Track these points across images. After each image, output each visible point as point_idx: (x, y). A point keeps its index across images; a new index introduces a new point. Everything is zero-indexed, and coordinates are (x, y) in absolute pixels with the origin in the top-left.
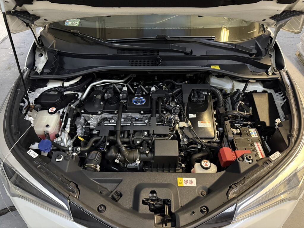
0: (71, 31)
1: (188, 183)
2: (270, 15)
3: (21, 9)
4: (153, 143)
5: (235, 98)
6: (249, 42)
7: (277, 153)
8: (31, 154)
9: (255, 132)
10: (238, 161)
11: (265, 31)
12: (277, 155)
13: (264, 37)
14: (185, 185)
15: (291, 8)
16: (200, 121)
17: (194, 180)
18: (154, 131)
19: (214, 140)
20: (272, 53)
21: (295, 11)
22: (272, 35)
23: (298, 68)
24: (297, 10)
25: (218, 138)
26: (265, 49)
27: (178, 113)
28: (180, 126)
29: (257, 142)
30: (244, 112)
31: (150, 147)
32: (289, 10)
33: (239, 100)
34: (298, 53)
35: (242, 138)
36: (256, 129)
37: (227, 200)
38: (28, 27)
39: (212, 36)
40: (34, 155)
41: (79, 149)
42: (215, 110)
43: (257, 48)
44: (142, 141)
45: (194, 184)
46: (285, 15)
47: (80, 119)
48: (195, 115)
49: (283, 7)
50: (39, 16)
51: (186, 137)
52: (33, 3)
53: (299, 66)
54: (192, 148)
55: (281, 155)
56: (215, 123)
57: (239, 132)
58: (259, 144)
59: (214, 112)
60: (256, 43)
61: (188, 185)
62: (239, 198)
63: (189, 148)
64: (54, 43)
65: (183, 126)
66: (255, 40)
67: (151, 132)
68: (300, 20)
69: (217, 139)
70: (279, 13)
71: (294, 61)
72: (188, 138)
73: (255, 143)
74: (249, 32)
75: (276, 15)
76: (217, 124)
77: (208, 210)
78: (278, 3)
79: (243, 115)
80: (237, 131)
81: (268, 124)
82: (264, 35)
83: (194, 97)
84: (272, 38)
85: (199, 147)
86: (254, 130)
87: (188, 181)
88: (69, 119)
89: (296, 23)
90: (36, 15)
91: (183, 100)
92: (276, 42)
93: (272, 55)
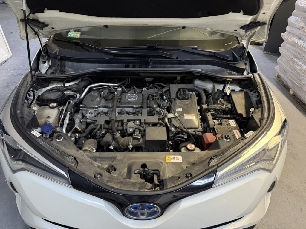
0: (73, 41)
1: (175, 159)
2: (240, 26)
3: (33, 18)
4: (144, 131)
5: (216, 96)
6: (227, 52)
7: (251, 131)
8: (34, 134)
9: (234, 122)
10: (218, 140)
11: (239, 43)
12: (251, 133)
13: (238, 48)
14: (172, 161)
15: (255, 19)
16: (186, 114)
17: (180, 157)
18: (145, 120)
19: (198, 130)
20: (247, 62)
21: (259, 22)
22: (245, 46)
23: (277, 87)
24: (261, 21)
25: (202, 127)
26: (240, 56)
27: (166, 107)
28: (169, 117)
29: (235, 129)
30: (224, 106)
31: (142, 134)
32: (254, 21)
33: (219, 97)
34: (277, 75)
35: (222, 127)
36: (234, 120)
37: (209, 168)
38: (36, 35)
39: (195, 46)
40: (37, 134)
41: (78, 135)
42: (199, 106)
43: (234, 56)
44: (135, 129)
45: (180, 160)
46: (252, 26)
47: (78, 115)
48: (182, 109)
49: (249, 19)
50: (48, 24)
51: (174, 126)
52: (45, 11)
53: (279, 86)
54: (179, 137)
55: (254, 133)
56: (199, 116)
57: (220, 122)
58: (237, 131)
59: (198, 107)
60: (232, 52)
61: (175, 161)
62: (218, 165)
63: (177, 137)
64: (57, 51)
65: (170, 117)
66: (231, 50)
67: (143, 121)
68: (264, 30)
69: (200, 129)
70: (247, 24)
71: (274, 81)
72: (176, 127)
73: (234, 130)
74: (226, 44)
75: (244, 26)
76: (200, 117)
77: (191, 175)
78: (244, 14)
79: (223, 108)
80: (218, 121)
81: (244, 116)
82: (239, 46)
83: (180, 94)
84: (245, 48)
85: (186, 137)
86: (233, 121)
87: (175, 158)
88: (69, 113)
89: (263, 33)
90: (45, 23)
91: (170, 97)
92: (248, 51)
93: (247, 63)
